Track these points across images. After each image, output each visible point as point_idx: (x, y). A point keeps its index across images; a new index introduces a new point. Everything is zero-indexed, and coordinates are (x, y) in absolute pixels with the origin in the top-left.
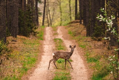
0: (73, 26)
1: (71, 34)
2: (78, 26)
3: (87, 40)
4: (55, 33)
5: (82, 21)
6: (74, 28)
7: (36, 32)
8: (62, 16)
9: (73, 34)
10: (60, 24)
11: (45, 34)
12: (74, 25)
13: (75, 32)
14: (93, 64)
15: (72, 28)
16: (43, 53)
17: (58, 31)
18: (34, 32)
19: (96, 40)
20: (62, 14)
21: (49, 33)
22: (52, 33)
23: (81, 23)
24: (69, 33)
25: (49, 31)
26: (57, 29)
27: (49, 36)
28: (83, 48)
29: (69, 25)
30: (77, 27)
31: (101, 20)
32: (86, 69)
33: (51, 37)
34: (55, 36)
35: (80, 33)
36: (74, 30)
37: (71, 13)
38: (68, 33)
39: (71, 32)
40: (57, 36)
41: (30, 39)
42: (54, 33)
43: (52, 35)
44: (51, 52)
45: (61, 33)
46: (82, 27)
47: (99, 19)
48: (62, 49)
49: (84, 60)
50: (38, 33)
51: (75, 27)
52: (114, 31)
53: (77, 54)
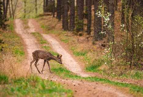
0: (45, 19)
1: (44, 28)
2: (51, 19)
3: (68, 35)
4: (27, 26)
5: (56, 13)
6: (47, 22)
7: (7, 25)
8: (26, 7)
9: (47, 28)
10: (23, 16)
11: (15, 27)
12: (47, 18)
13: (49, 26)
14: (82, 57)
15: (44, 21)
16: (27, 47)
17: (30, 24)
18: (5, 25)
19: (77, 35)
20: (26, 4)
21: (20, 26)
22: (22, 26)
23: (54, 16)
24: (42, 27)
25: (20, 24)
26: (28, 22)
27: (20, 29)
28: (66, 42)
29: (41, 18)
30: (50, 21)
31: (99, 16)
32: (76, 62)
33: (21, 30)
34: (26, 29)
35: (53, 27)
36: (47, 24)
37: (36, 3)
38: (40, 27)
39: (44, 25)
40: (29, 30)
41: (7, 32)
42: (25, 26)
43: (23, 29)
44: (34, 45)
45: (33, 26)
46: (56, 21)
47: (98, 15)
48: (45, 43)
49: (71, 54)
50: (9, 26)
51: (47, 20)
52: (110, 26)
53: (62, 48)
